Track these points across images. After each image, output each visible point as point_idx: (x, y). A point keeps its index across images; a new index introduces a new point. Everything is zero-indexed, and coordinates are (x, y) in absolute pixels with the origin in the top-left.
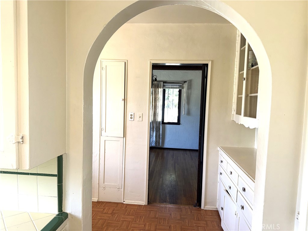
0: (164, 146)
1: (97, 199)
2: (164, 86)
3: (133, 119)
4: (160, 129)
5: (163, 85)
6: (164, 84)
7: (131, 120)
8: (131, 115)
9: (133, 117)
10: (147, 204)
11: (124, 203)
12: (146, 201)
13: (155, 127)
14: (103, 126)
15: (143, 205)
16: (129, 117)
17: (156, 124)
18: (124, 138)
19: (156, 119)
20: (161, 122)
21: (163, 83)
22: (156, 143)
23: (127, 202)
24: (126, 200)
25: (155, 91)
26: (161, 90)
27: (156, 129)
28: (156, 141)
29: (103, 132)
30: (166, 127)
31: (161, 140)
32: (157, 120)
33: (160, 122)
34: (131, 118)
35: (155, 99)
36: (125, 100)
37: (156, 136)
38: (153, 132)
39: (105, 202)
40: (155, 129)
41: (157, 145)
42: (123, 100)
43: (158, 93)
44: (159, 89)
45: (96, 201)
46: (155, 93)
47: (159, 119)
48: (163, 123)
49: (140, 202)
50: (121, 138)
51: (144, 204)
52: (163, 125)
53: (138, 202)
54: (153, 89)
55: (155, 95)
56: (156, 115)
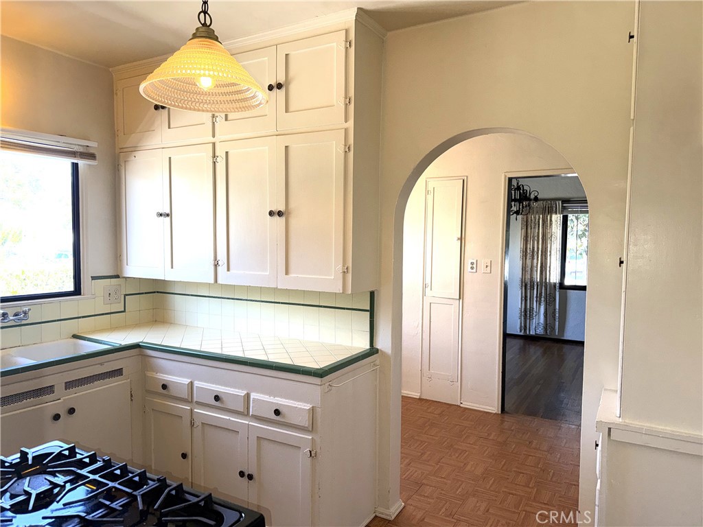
0: (563, 336)
1: (419, 395)
2: (564, 208)
3: (474, 270)
4: (555, 299)
5: (562, 206)
6: (564, 205)
7: (472, 271)
8: (472, 263)
9: (475, 266)
10: (500, 412)
11: (461, 405)
12: (498, 407)
13: (543, 294)
14: (428, 281)
15: (492, 413)
16: (468, 267)
17: (546, 289)
18: (461, 301)
19: (546, 279)
20: (558, 285)
21: (562, 204)
22: (546, 329)
23: (466, 405)
24: (466, 401)
25: (543, 221)
26: (557, 219)
27: (546, 299)
28: (547, 325)
29: (428, 290)
30: (568, 295)
31: (557, 323)
32: (548, 281)
33: (555, 284)
34: (472, 268)
35: (543, 237)
36: (461, 239)
37: (547, 314)
38: (540, 304)
39: (430, 400)
40: (543, 299)
41: (548, 331)
42: (459, 239)
43: (551, 224)
44: (554, 216)
45: (418, 397)
46: (543, 225)
47: (554, 277)
48: (562, 286)
49: (489, 408)
50: (454, 301)
51: (494, 412)
52: (561, 290)
53: (484, 407)
54: (539, 217)
55: (543, 228)
56: (546, 269)
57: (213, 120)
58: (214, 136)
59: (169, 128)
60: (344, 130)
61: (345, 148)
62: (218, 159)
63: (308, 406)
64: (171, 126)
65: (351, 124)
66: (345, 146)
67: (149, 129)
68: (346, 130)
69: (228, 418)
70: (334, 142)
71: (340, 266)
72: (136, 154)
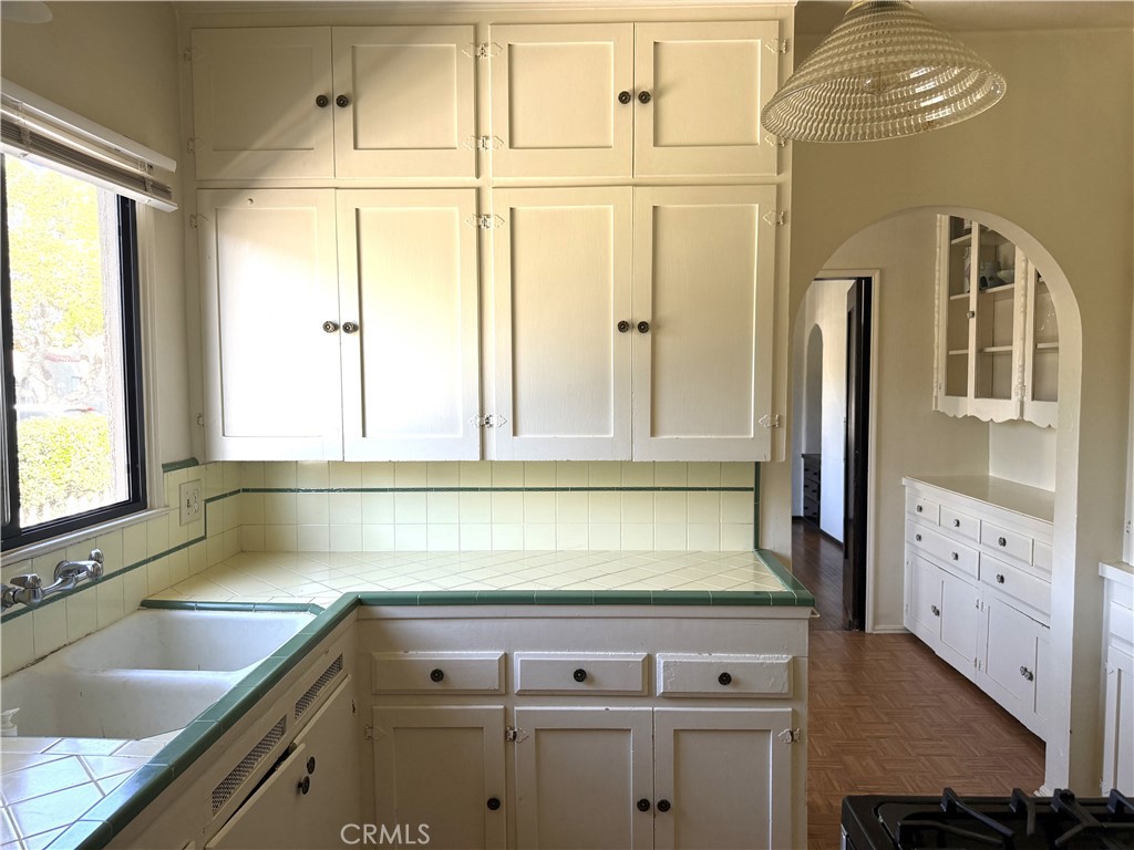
57: (477, 143)
58: (478, 176)
59: (356, 148)
60: (775, 187)
61: (777, 218)
62: (491, 221)
63: (785, 658)
64: (360, 145)
65: (787, 177)
66: (778, 212)
67: (291, 146)
68: (779, 187)
69: (603, 708)
70: (757, 206)
71: (767, 417)
72: (255, 195)
